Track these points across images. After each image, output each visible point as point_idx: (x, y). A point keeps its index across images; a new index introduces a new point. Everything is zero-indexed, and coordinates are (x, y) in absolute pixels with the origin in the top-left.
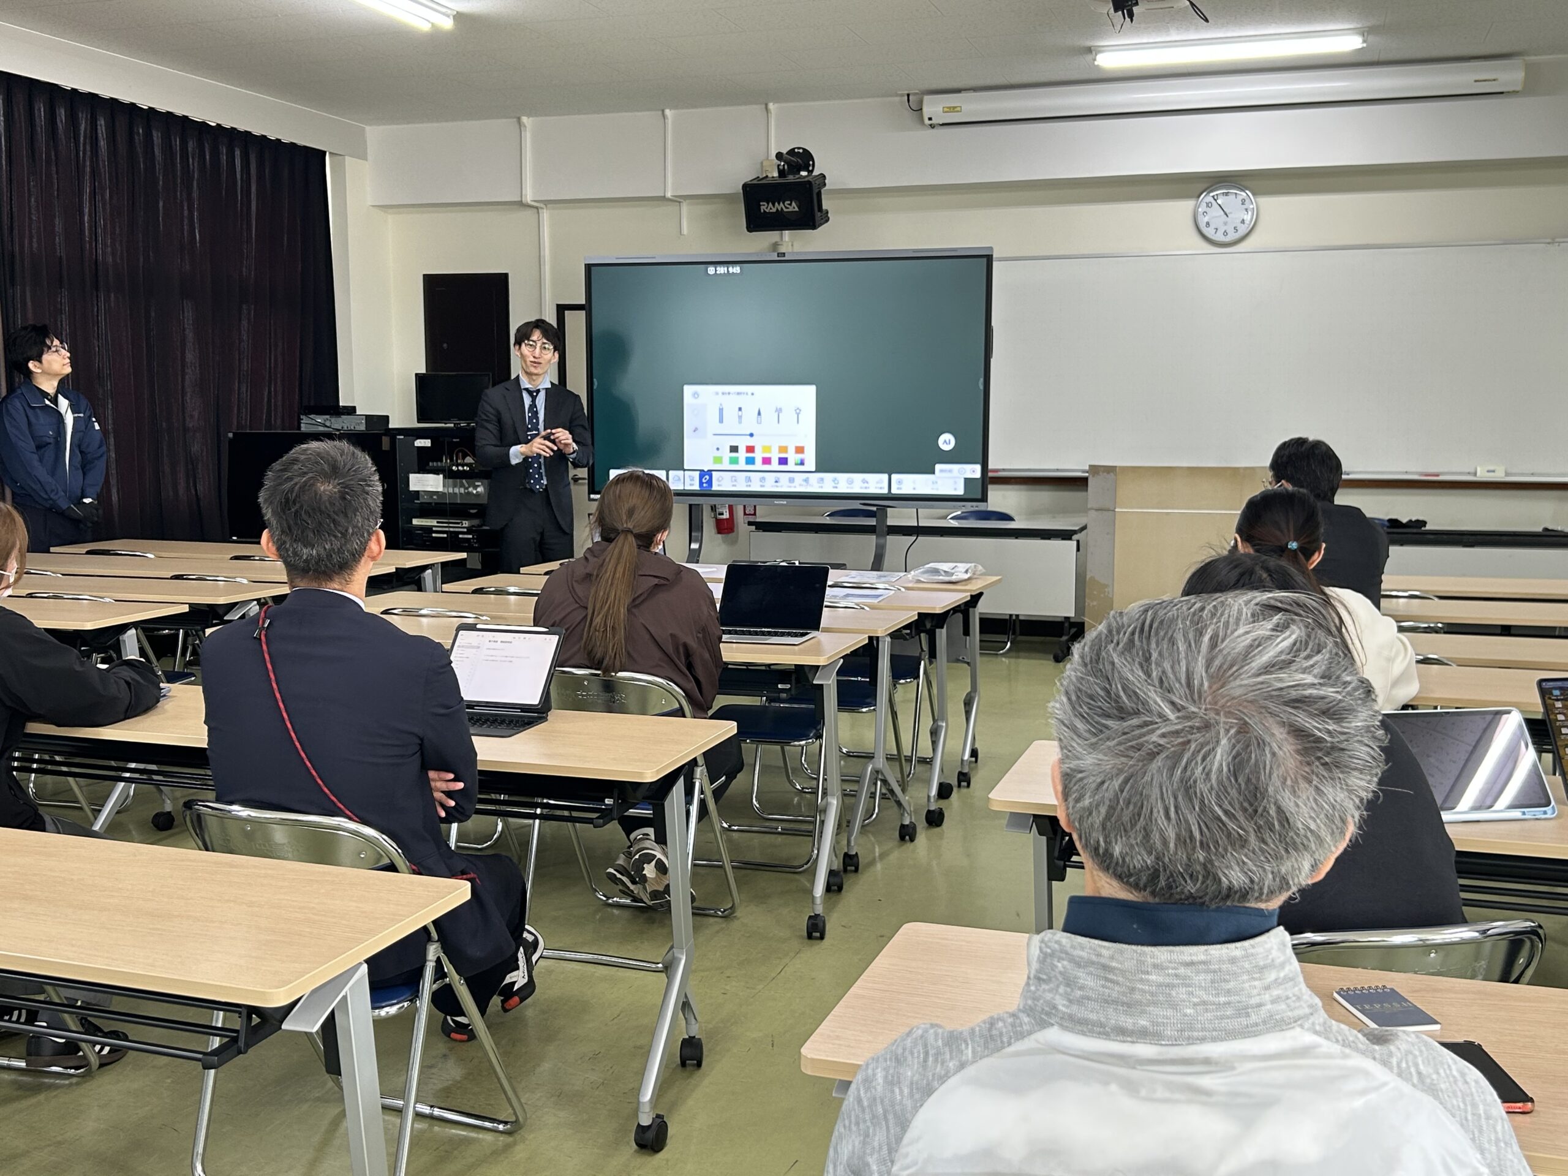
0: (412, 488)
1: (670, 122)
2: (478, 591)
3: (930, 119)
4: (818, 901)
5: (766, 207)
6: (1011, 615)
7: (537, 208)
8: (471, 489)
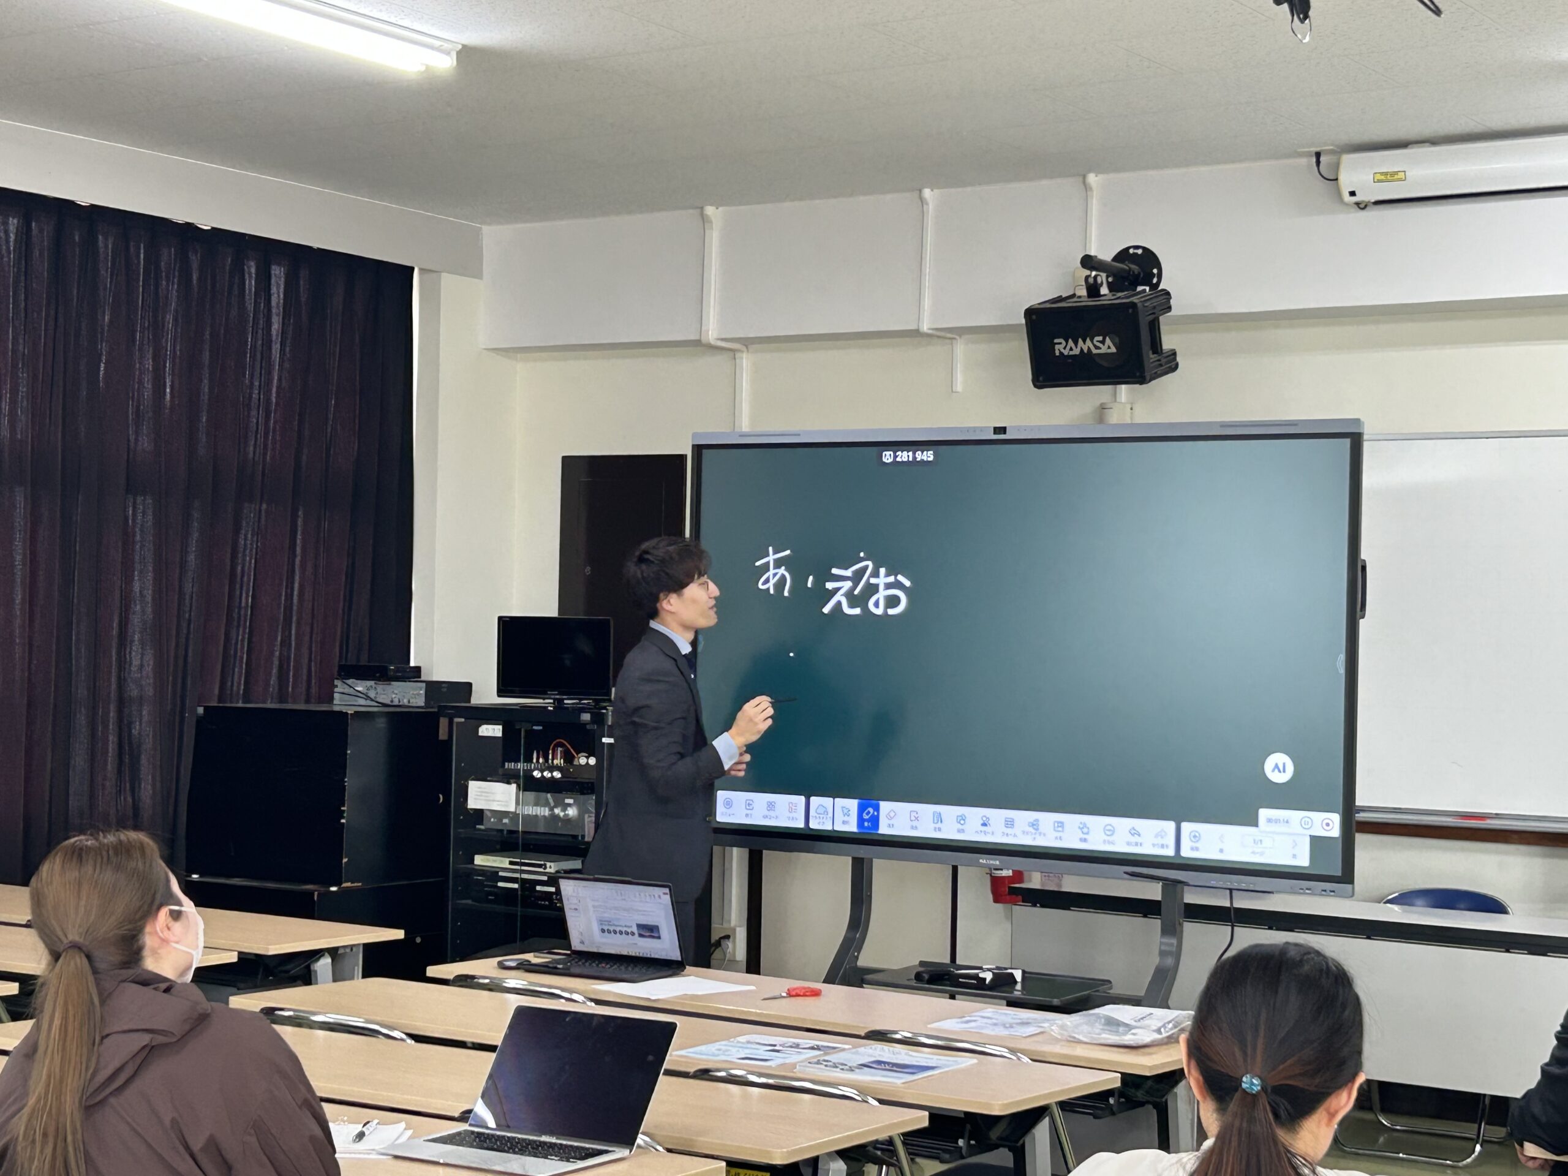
0: (473, 803)
1: (931, 208)
3: (1353, 194)
5: (1063, 347)
7: (729, 351)
8: (557, 811)
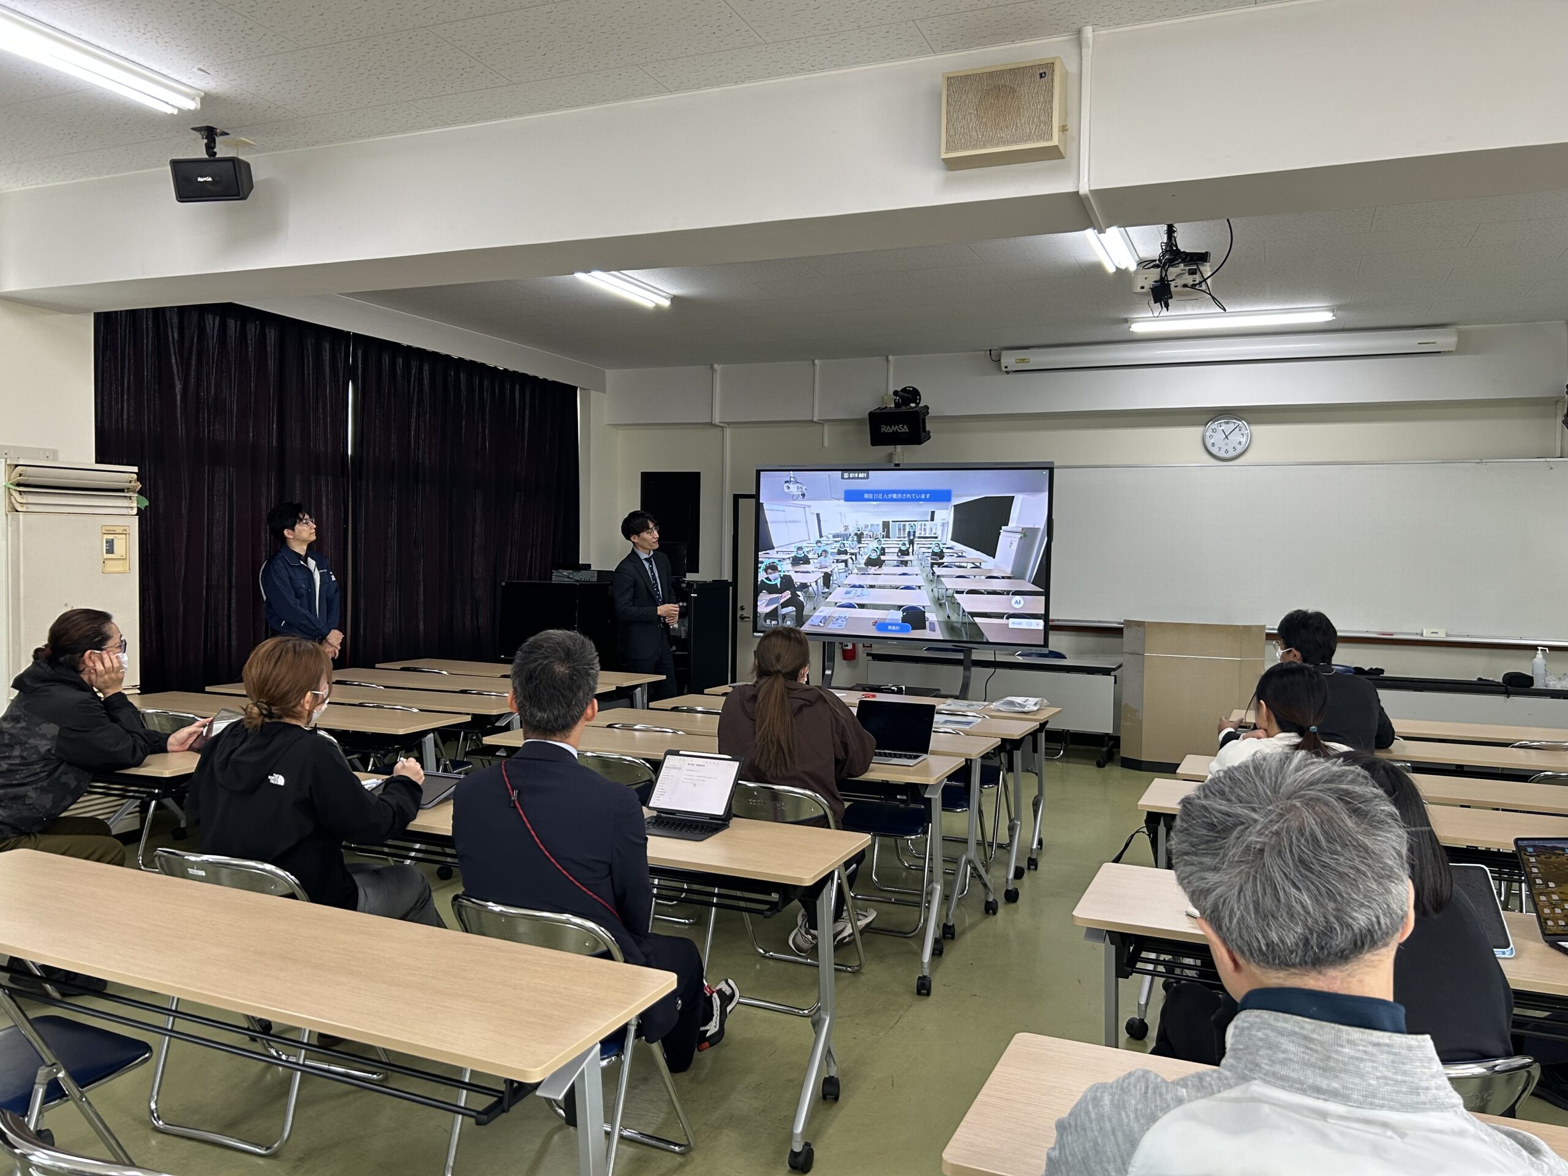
1: (818, 368)
2: (675, 709)
3: (1006, 367)
4: (926, 966)
5: (885, 429)
6: (1063, 730)
7: (722, 427)
